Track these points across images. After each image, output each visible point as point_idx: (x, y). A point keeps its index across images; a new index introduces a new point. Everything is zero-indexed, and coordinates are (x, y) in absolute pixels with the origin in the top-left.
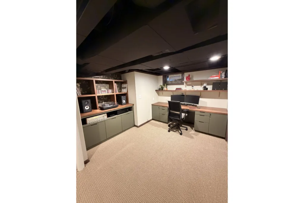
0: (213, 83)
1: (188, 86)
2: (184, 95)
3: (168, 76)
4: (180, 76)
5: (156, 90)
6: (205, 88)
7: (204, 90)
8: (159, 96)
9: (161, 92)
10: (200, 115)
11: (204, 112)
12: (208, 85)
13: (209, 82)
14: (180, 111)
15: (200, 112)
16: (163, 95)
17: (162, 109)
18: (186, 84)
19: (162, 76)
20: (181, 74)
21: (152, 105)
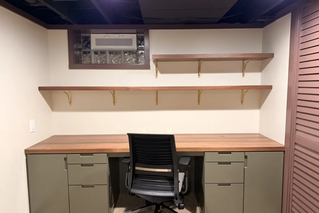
1: (162, 72)
3: (89, 38)
9: (62, 96)
10: (220, 163)
11: (230, 152)
14: (171, 163)
15: (220, 153)
16: (72, 108)
17: (82, 165)
18: (157, 67)
19: (65, 32)
20: (135, 35)
21: (26, 155)
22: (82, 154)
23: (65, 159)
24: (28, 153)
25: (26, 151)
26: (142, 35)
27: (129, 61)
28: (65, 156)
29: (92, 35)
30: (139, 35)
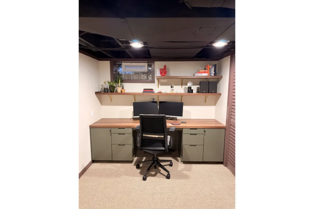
0: (200, 82)
1: (161, 85)
2: (156, 102)
3: (121, 65)
4: (144, 66)
5: (96, 93)
6: (190, 90)
7: (189, 92)
8: (101, 104)
9: (106, 97)
10: (191, 134)
11: (196, 129)
12: (194, 85)
13: (194, 81)
15: (191, 129)
16: (112, 103)
17: (119, 134)
18: (158, 82)
19: (109, 62)
20: (147, 64)
21: (90, 128)
22: (119, 128)
23: (110, 131)
24: (91, 127)
25: (90, 126)
26: (151, 63)
27: (143, 77)
28: (110, 129)
29: (123, 63)
30: (149, 63)
